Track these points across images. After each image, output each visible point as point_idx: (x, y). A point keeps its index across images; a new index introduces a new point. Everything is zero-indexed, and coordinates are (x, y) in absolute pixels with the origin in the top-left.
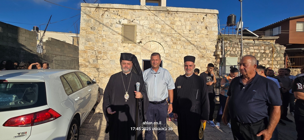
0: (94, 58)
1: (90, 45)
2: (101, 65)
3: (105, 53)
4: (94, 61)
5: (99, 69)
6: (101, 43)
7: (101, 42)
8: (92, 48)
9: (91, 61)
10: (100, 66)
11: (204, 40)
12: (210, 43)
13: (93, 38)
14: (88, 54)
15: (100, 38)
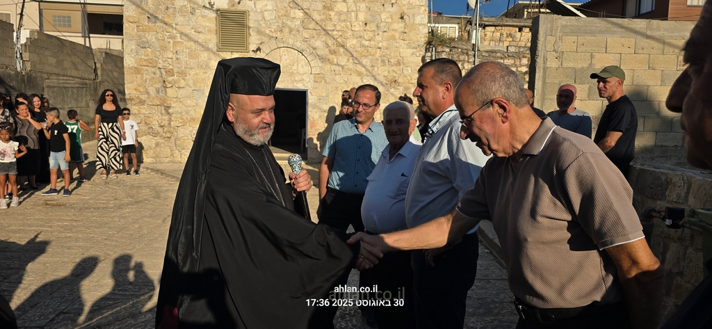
0: (159, 85)
1: (148, 55)
2: (175, 100)
3: (183, 74)
4: (158, 91)
5: (169, 107)
6: (172, 51)
7: (171, 49)
8: (152, 63)
9: (152, 91)
10: (172, 102)
11: (397, 45)
12: (410, 51)
13: (154, 40)
14: (145, 76)
15: (170, 40)
